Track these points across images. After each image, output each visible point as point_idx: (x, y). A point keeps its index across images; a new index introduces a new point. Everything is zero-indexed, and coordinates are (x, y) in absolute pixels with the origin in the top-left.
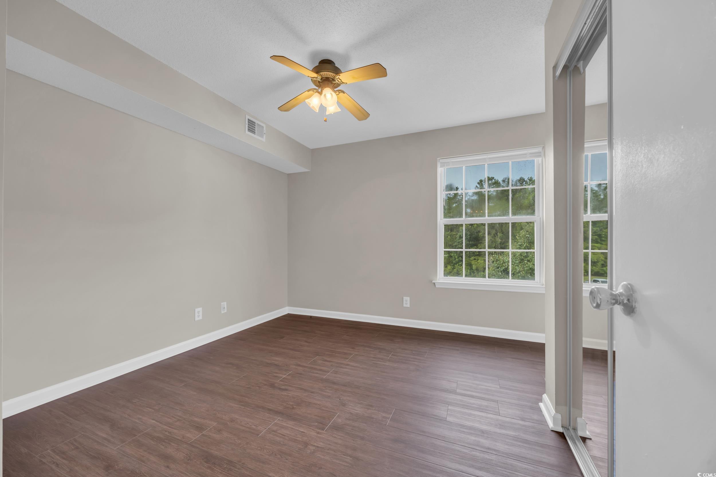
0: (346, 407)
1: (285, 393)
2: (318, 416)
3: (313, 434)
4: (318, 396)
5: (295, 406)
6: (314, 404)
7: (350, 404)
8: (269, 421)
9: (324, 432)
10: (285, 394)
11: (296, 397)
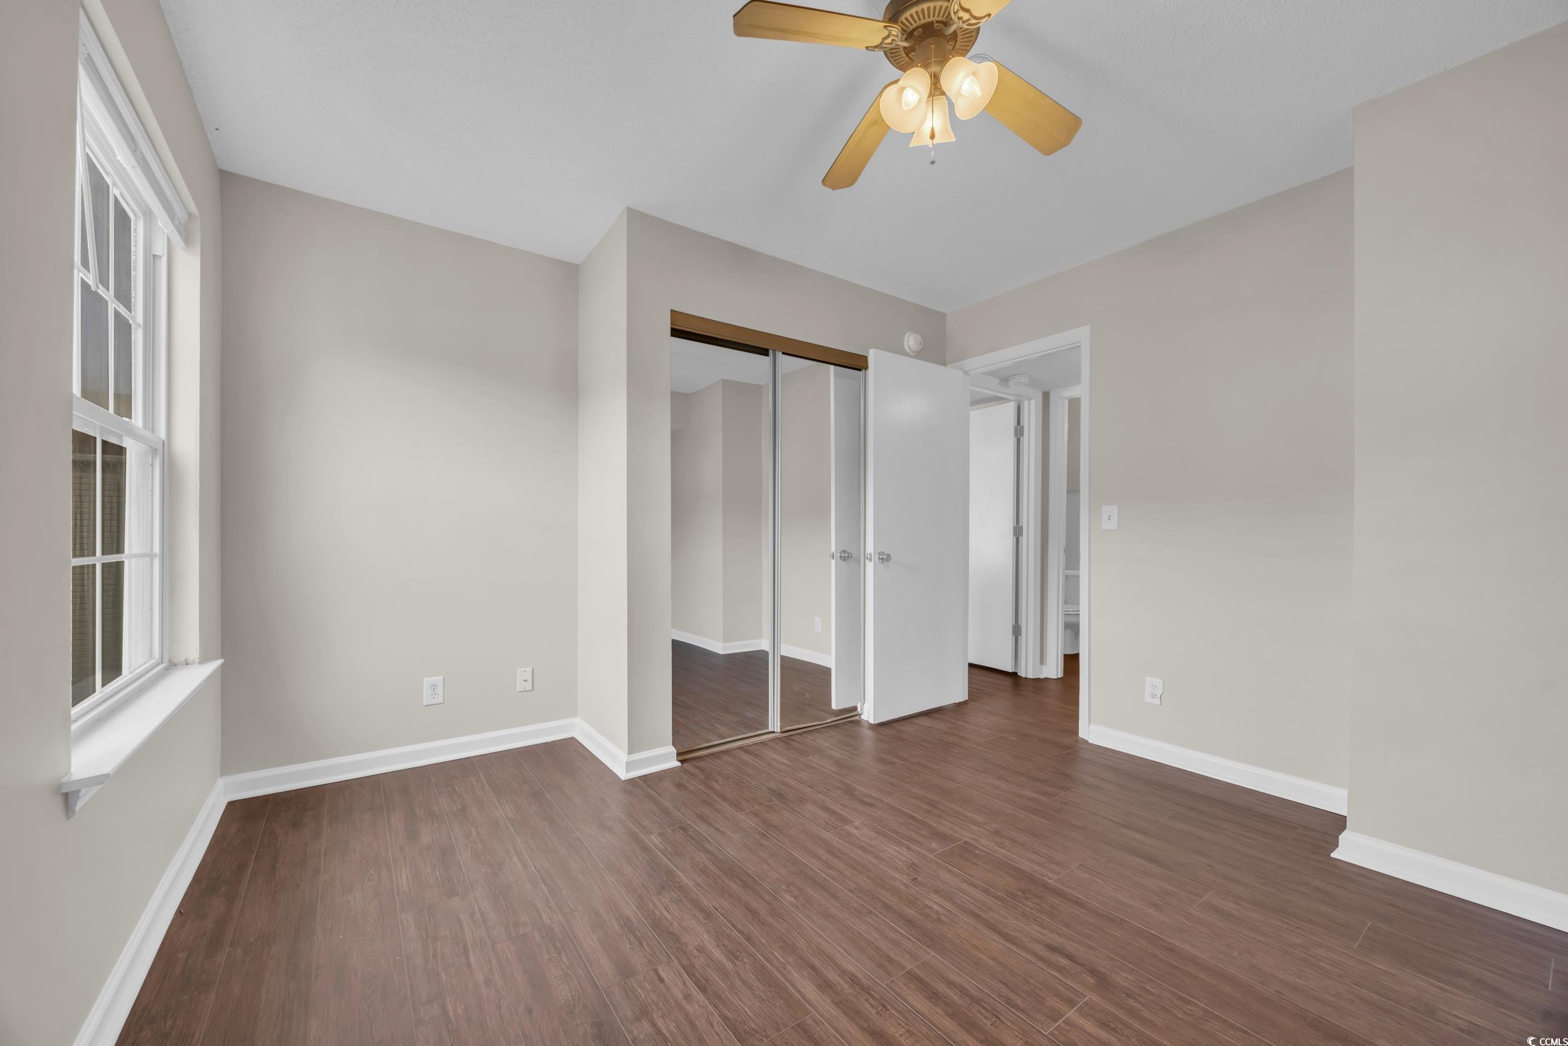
0: (910, 861)
1: (1054, 939)
2: (971, 862)
3: (984, 842)
4: (964, 903)
5: (1019, 894)
6: (975, 887)
7: (901, 863)
8: (1069, 881)
9: (966, 839)
10: (1051, 935)
11: (1019, 917)
